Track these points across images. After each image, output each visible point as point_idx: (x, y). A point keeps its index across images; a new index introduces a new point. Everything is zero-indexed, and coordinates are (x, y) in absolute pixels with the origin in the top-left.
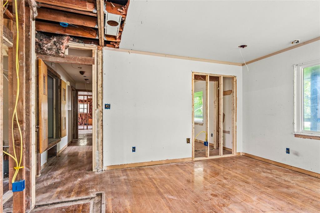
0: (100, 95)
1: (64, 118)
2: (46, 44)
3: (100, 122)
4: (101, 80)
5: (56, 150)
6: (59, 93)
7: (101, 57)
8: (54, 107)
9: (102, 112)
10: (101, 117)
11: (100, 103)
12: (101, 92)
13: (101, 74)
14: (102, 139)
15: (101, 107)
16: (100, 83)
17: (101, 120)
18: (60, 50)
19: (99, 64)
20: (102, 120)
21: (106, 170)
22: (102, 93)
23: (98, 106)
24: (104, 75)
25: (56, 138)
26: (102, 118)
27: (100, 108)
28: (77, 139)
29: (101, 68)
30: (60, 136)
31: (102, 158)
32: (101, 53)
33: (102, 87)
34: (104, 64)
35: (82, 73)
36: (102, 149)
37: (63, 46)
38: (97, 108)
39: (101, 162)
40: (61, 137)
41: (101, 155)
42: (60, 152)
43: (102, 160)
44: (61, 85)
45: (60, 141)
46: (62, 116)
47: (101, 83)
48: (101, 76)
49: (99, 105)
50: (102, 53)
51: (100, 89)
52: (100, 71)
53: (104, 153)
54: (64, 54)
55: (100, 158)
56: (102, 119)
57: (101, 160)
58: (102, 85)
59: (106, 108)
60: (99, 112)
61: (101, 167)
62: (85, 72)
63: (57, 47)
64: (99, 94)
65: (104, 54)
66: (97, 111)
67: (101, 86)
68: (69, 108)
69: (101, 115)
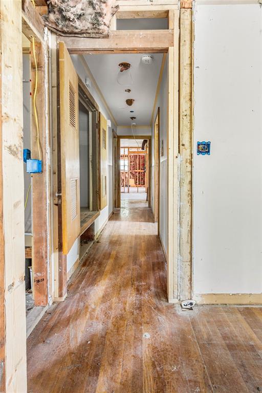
0: (185, 121)
1: (104, 178)
2: (72, 7)
3: (186, 187)
4: (188, 82)
5: (93, 230)
6: (97, 135)
7: (188, 27)
8: (90, 160)
9: (191, 163)
10: (189, 174)
11: (185, 140)
12: (188, 113)
13: (188, 68)
14: (189, 229)
15: (189, 151)
16: (185, 90)
17: (188, 182)
18: (101, 16)
19: (184, 45)
20: (191, 182)
21: (198, 302)
22: (191, 116)
23: (181, 147)
24: (195, 71)
25: (93, 210)
26: (189, 177)
27: (186, 153)
28: (119, 209)
29: (188, 55)
30: (98, 208)
31: (189, 274)
32: (189, 17)
33: (191, 100)
34: (195, 43)
35: (130, 102)
36: (191, 253)
37: (106, 6)
38: (179, 152)
39: (188, 283)
40: (100, 208)
41: (189, 267)
42: (98, 234)
43: (191, 280)
44: (99, 122)
45: (99, 215)
46: (102, 174)
47: (189, 91)
48: (189, 73)
49: (183, 145)
50: (192, 14)
51: (185, 106)
52: (185, 61)
53: (194, 261)
54: (108, 27)
55: (184, 274)
56: (189, 179)
57: (187, 279)
58: (191, 96)
59: (199, 152)
60: (184, 162)
61: (187, 294)
62: (134, 100)
63: (94, 8)
64: (185, 117)
65: (196, 16)
66: (178, 161)
67: (188, 97)
68: (109, 162)
69: (189, 169)
